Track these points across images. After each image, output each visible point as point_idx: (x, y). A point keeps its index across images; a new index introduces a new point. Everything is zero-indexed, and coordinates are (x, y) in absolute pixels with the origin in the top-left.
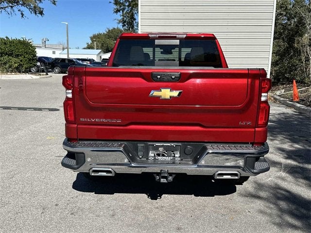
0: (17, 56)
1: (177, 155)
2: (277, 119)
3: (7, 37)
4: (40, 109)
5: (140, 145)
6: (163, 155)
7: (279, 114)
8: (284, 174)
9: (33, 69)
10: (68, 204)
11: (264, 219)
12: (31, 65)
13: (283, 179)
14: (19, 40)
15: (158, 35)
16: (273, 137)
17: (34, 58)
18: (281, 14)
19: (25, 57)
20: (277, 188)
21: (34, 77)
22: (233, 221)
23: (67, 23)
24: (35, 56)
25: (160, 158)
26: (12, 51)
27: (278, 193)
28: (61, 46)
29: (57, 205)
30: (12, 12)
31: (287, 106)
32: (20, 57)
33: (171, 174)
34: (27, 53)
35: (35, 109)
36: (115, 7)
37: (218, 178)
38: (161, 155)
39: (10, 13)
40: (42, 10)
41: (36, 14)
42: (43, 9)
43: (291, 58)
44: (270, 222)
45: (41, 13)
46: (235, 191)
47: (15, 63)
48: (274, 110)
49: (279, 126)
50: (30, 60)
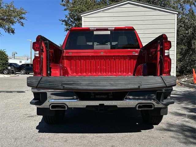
2: (183, 93)
4: (11, 92)
7: (184, 91)
8: (187, 120)
9: (5, 72)
10: (33, 136)
11: (173, 140)
12: (4, 68)
13: (187, 122)
15: (96, 28)
16: (180, 102)
17: (7, 63)
18: (181, 26)
20: (183, 126)
21: (6, 76)
22: (152, 142)
23: (31, 40)
24: (7, 61)
27: (183, 128)
28: (26, 57)
29: (25, 137)
31: (190, 87)
35: (7, 92)
36: (66, 27)
41: (9, 33)
42: (14, 29)
43: (191, 56)
44: (178, 142)
45: (13, 32)
46: (153, 128)
48: (181, 89)
49: (184, 97)
50: (3, 64)
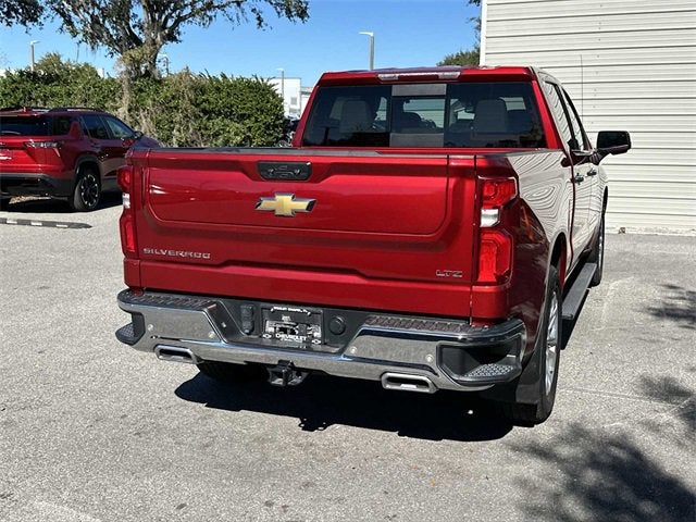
0: (242, 117)
1: (318, 334)
3: (224, 76)
5: (245, 309)
6: (293, 333)
12: (270, 139)
14: (249, 82)
17: (277, 122)
19: (256, 121)
23: (371, 34)
24: (280, 116)
25: (283, 336)
26: (232, 106)
30: (240, 14)
32: (247, 121)
33: (299, 371)
34: (262, 112)
37: (388, 386)
38: (289, 331)
39: (235, 18)
40: (304, 5)
41: (290, 16)
42: (307, 3)
45: (303, 14)
47: (236, 134)
50: (268, 127)
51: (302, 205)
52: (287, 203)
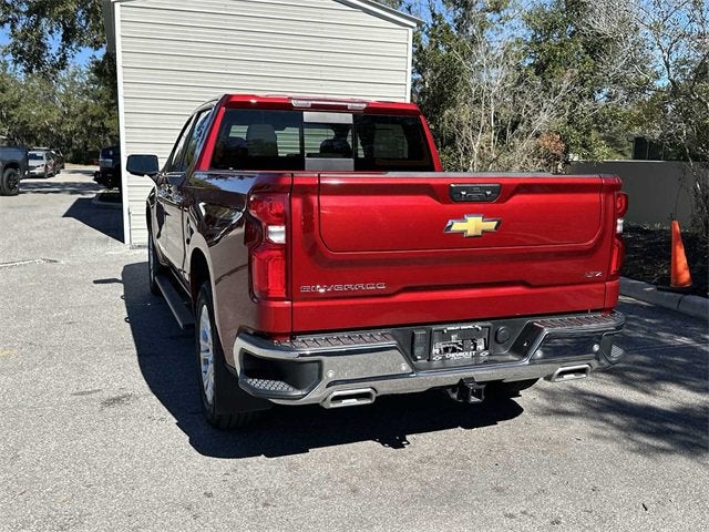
1: (481, 346)
5: (420, 333)
6: (456, 350)
15: (310, 103)
25: (451, 355)
38: (451, 350)
51: (491, 225)
52: (472, 225)
